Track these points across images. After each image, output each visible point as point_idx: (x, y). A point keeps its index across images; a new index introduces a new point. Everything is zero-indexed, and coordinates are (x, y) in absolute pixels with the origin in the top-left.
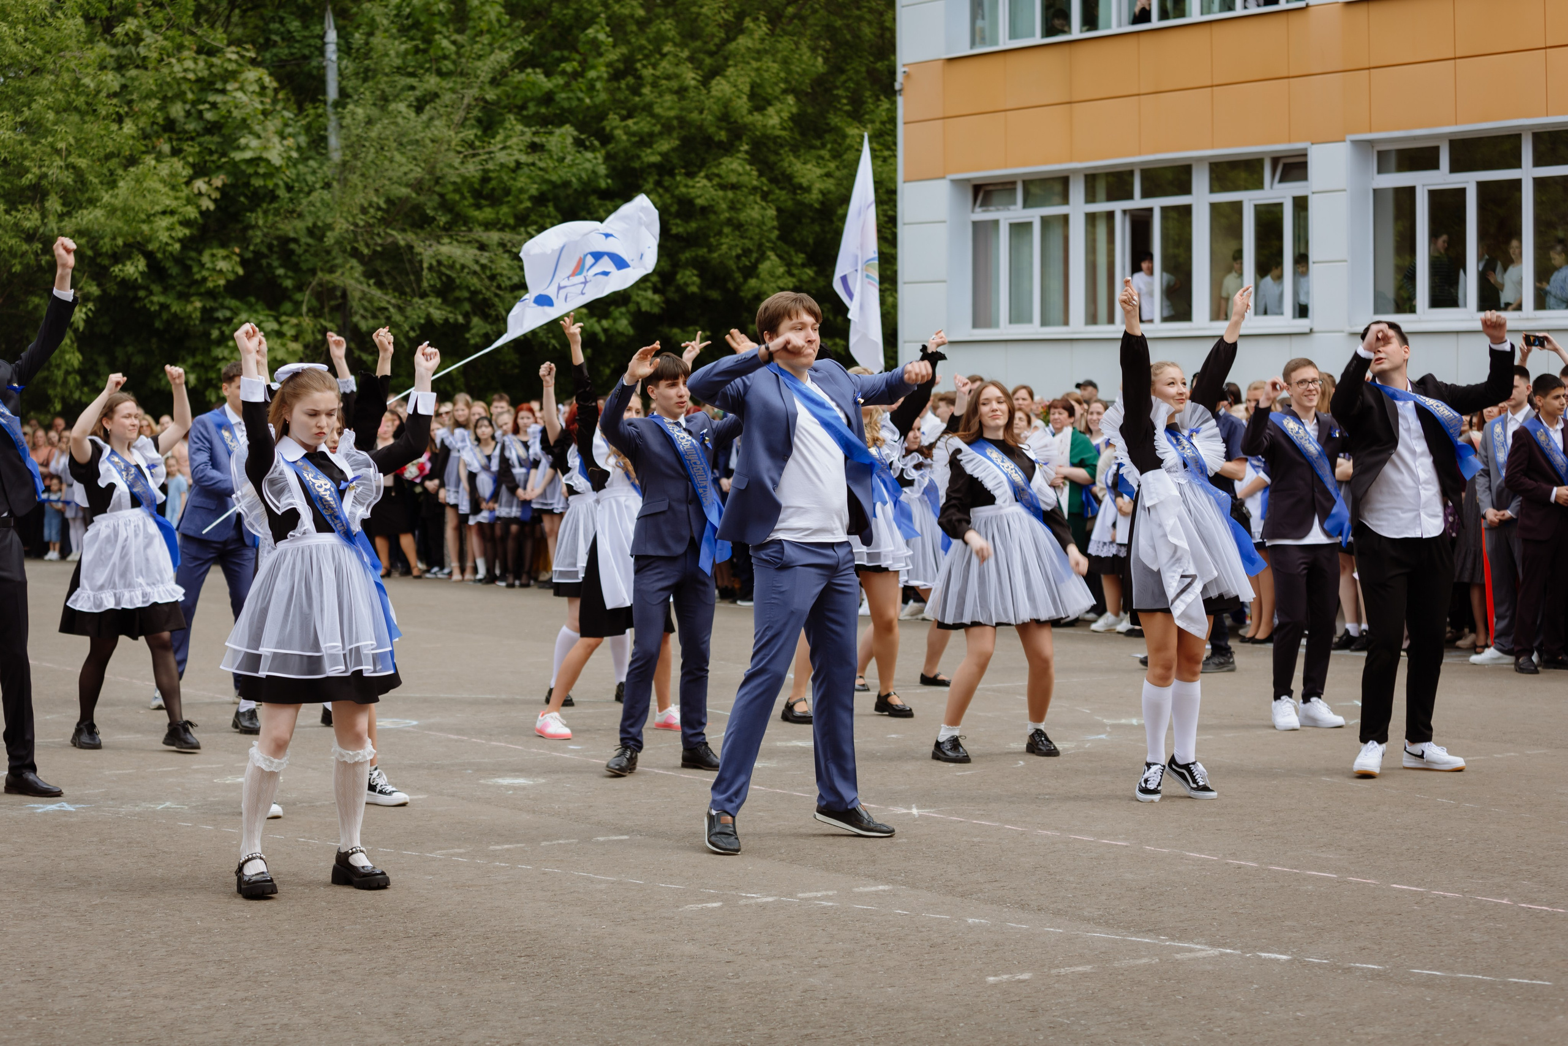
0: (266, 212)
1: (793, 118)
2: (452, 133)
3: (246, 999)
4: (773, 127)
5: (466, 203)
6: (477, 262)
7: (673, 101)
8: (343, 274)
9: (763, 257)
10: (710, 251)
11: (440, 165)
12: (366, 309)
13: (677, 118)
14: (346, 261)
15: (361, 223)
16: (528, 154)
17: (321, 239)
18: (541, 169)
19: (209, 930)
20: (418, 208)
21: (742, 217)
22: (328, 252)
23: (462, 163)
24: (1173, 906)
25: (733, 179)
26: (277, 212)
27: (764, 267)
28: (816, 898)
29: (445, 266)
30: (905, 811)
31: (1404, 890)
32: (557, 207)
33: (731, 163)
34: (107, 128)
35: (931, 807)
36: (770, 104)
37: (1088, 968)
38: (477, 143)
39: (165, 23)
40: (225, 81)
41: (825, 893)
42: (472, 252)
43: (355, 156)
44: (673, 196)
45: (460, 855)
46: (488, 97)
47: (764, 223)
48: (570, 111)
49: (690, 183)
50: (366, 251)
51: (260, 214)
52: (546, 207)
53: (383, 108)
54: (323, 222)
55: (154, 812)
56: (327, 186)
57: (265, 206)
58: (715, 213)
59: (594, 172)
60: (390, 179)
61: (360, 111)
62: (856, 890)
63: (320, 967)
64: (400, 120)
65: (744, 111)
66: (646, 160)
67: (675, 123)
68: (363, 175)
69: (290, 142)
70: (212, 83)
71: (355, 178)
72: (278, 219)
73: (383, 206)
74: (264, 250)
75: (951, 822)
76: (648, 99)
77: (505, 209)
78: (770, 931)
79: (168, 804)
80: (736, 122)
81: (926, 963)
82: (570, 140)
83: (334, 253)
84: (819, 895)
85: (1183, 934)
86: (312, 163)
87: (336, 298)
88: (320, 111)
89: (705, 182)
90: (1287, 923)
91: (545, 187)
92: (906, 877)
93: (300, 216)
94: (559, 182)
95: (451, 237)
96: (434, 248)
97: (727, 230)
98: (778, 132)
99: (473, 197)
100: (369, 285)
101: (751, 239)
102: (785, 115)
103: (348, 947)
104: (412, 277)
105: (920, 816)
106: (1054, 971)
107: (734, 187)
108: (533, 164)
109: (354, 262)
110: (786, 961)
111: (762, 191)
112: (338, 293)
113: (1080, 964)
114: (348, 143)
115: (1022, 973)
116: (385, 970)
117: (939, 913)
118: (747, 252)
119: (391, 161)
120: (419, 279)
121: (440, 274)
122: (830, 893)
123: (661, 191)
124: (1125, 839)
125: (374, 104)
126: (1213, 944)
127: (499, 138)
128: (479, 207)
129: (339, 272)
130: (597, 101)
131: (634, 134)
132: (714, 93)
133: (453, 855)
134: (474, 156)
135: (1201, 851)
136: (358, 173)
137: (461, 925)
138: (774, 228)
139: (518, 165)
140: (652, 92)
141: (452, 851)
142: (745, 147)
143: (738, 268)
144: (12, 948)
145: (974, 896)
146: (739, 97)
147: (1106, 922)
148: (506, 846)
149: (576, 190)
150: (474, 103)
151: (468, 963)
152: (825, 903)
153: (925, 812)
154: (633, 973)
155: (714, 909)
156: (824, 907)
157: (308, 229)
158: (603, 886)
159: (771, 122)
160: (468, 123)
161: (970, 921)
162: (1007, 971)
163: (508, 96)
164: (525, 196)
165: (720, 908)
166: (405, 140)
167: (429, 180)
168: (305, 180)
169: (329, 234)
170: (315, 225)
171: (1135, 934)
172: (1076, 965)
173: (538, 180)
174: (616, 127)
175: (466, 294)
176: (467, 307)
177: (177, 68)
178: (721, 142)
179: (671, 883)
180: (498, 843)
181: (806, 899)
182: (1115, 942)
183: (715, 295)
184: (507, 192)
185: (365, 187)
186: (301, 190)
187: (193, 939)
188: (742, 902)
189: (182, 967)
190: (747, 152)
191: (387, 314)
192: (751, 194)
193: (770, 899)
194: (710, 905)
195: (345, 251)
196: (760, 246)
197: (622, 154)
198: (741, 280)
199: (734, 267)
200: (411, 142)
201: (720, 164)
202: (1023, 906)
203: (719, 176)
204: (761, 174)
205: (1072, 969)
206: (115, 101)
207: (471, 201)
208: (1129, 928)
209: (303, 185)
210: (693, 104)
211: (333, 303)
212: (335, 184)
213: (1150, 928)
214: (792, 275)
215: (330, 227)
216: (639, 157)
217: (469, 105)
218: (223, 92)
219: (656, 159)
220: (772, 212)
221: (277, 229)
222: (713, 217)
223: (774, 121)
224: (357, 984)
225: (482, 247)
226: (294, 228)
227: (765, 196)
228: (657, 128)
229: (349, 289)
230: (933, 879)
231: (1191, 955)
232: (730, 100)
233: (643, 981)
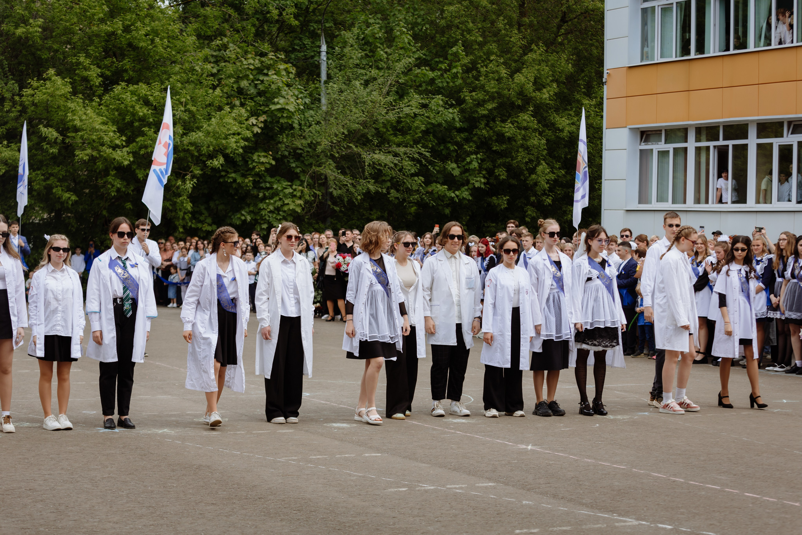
0: (287, 135)
1: (556, 94)
2: (381, 98)
3: (153, 525)
4: (546, 99)
5: (389, 133)
6: (392, 163)
7: (494, 84)
8: (325, 167)
9: (539, 164)
10: (512, 160)
11: (375, 114)
12: (336, 185)
13: (496, 92)
14: (327, 161)
15: (335, 141)
16: (420, 109)
17: (315, 150)
18: (428, 117)
19: (152, 492)
20: (364, 136)
21: (529, 143)
22: (318, 156)
23: (387, 113)
24: (629, 499)
25: (525, 124)
26: (293, 136)
27: (540, 168)
28: (456, 488)
29: (376, 164)
30: (525, 447)
31: (749, 496)
32: (434, 136)
33: (524, 116)
34: (206, 92)
35: (539, 445)
36: (545, 88)
37: (568, 528)
38: (394, 104)
39: (239, 39)
40: (268, 69)
41: (461, 486)
42: (390, 157)
43: (333, 109)
44: (494, 132)
45: (294, 460)
46: (400, 80)
47: (540, 147)
48: (443, 88)
49: (503, 125)
50: (337, 155)
51: (285, 136)
52: (429, 136)
53: (348, 85)
54: (316, 141)
55: (156, 434)
56: (318, 123)
57: (287, 132)
58: (515, 141)
59: (454, 119)
60: (350, 120)
61: (335, 86)
62: (477, 485)
63: (196, 511)
64: (356, 91)
65: (531, 90)
66: (480, 112)
67: (496, 95)
68: (336, 118)
69: (299, 101)
70: (263, 70)
71: (332, 120)
72: (293, 139)
73: (346, 133)
74: (286, 153)
75: (545, 453)
76: (482, 83)
77: (408, 137)
78: (423, 503)
79: (165, 430)
80: (526, 96)
81: (490, 522)
82: (441, 103)
83: (321, 157)
84: (457, 486)
85: (626, 514)
86: (311, 112)
87: (322, 179)
88: (317, 85)
89: (510, 125)
90: (682, 510)
91: (429, 126)
92: (506, 479)
93: (304, 137)
94: (436, 123)
95: (380, 150)
96: (371, 155)
97: (520, 150)
98: (548, 102)
99: (393, 130)
100: (338, 173)
101: (533, 154)
102: (552, 93)
103: (214, 502)
104: (360, 170)
105: (531, 449)
106: (551, 529)
107: (526, 129)
108: (423, 115)
109: (331, 161)
110: (422, 518)
111: (539, 131)
112: (323, 177)
113: (566, 526)
114: (329, 102)
115: (534, 528)
116: (226, 514)
117: (511, 498)
118: (531, 161)
119: (351, 111)
120: (363, 171)
121: (374, 168)
122: (463, 486)
123: (488, 128)
124: (625, 465)
125: (344, 83)
126: (637, 519)
127: (406, 101)
128: (395, 135)
129: (324, 165)
130: (457, 83)
131: (475, 100)
132: (515, 81)
133: (290, 460)
134: (394, 109)
135: (659, 473)
136: (334, 117)
137: (275, 494)
138: (545, 149)
139: (415, 115)
140: (484, 79)
141: (290, 458)
142: (532, 109)
143: (526, 169)
144: (54, 496)
145: (534, 490)
146: (528, 84)
147: (592, 506)
148: (318, 457)
149: (444, 127)
150: (394, 83)
151: (268, 513)
152: (458, 491)
153: (534, 448)
154: (344, 521)
155: (402, 491)
156: (456, 493)
157: (308, 144)
158: (355, 478)
159: (544, 96)
160: (391, 93)
161: (524, 502)
162: (528, 527)
163: (412, 80)
164: (418, 131)
165: (405, 491)
166: (358, 101)
167: (370, 122)
168: (308, 121)
169: (319, 147)
170: (311, 142)
171: (602, 513)
172: (564, 526)
173: (426, 123)
174: (466, 96)
175: (389, 178)
176: (389, 184)
177: (245, 62)
178: (519, 106)
179: (389, 478)
180: (315, 455)
181: (450, 488)
182: (590, 516)
183: (514, 182)
184: (410, 128)
185: (338, 124)
186: (305, 125)
187: (142, 496)
188: (417, 489)
189: (130, 509)
190: (532, 111)
191: (347, 187)
192: (533, 132)
193: (432, 488)
194: (401, 489)
195: (326, 156)
196: (538, 158)
197: (469, 110)
198: (528, 175)
199: (524, 168)
200: (361, 102)
201: (519, 116)
202: (555, 496)
203: (517, 122)
204: (539, 122)
205: (560, 528)
206: (211, 78)
207: (392, 132)
208: (601, 509)
209: (307, 122)
210: (505, 86)
211: (320, 182)
212: (322, 122)
213: (612, 509)
214: (554, 173)
215: (319, 143)
216: (477, 112)
217: (391, 84)
218: (267, 75)
219: (486, 112)
220: (544, 141)
221: (293, 144)
222: (514, 143)
223: (546, 96)
224: (209, 520)
225: (396, 155)
226: (302, 144)
227: (540, 134)
228: (487, 97)
229: (328, 175)
230: (519, 481)
231: (623, 524)
232: (524, 85)
233: (347, 525)
